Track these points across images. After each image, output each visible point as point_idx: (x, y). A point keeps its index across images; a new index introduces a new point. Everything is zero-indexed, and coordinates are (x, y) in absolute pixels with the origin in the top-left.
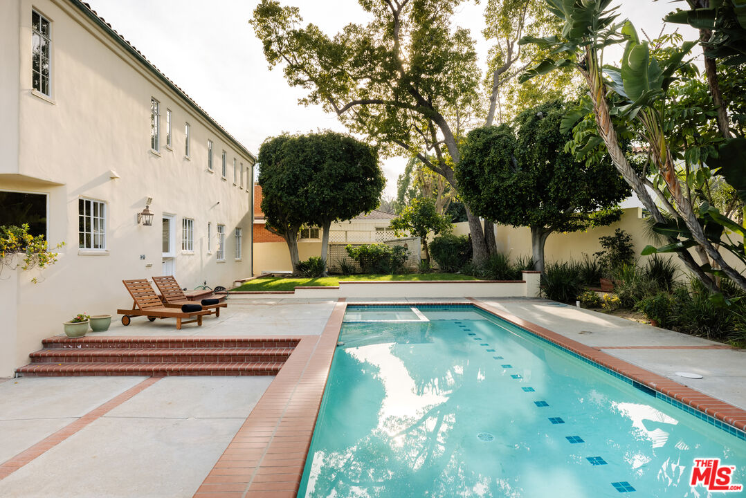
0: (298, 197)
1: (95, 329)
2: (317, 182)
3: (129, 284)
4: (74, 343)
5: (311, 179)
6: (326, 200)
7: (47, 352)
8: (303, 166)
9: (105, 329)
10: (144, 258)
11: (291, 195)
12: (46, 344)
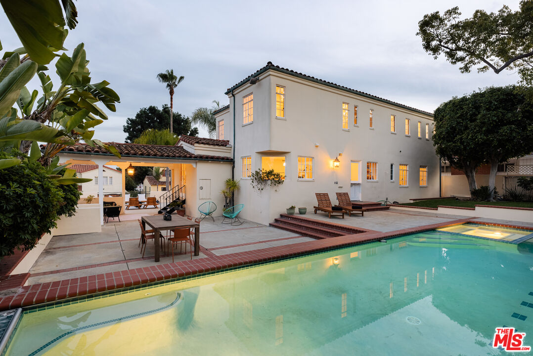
0: (454, 142)
1: (301, 213)
2: (472, 130)
3: (318, 195)
4: (289, 217)
5: (466, 128)
6: (480, 142)
7: (282, 220)
8: (460, 120)
9: (304, 213)
10: (337, 183)
11: (450, 142)
12: (282, 216)
